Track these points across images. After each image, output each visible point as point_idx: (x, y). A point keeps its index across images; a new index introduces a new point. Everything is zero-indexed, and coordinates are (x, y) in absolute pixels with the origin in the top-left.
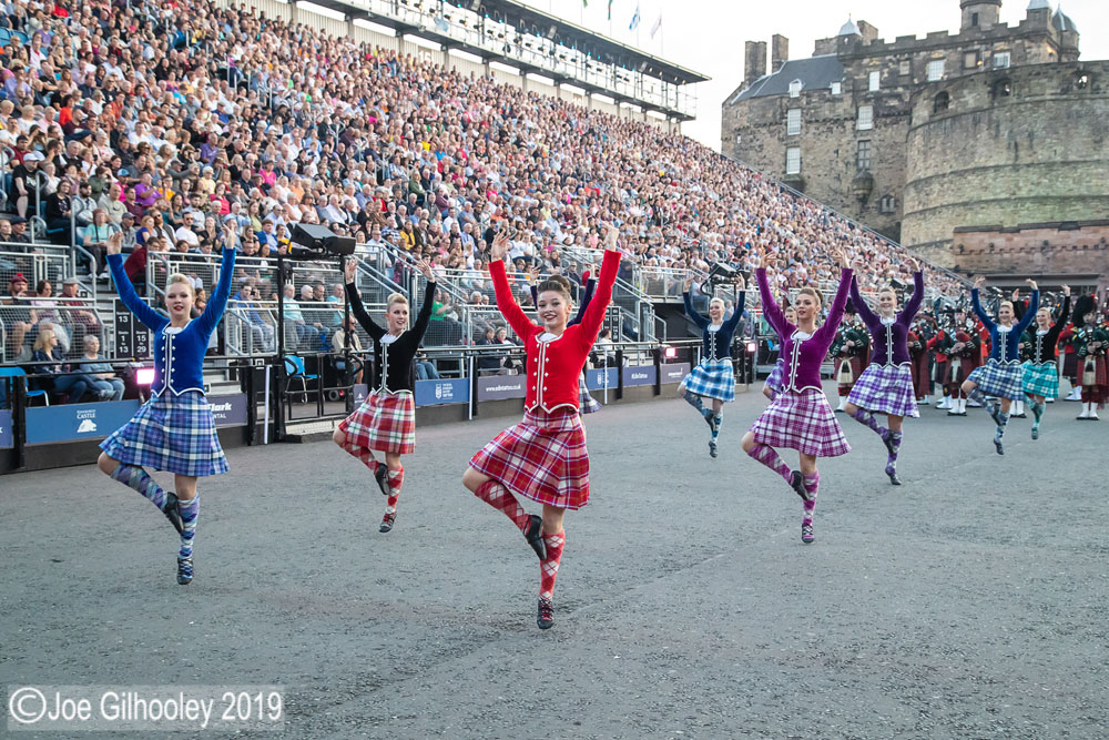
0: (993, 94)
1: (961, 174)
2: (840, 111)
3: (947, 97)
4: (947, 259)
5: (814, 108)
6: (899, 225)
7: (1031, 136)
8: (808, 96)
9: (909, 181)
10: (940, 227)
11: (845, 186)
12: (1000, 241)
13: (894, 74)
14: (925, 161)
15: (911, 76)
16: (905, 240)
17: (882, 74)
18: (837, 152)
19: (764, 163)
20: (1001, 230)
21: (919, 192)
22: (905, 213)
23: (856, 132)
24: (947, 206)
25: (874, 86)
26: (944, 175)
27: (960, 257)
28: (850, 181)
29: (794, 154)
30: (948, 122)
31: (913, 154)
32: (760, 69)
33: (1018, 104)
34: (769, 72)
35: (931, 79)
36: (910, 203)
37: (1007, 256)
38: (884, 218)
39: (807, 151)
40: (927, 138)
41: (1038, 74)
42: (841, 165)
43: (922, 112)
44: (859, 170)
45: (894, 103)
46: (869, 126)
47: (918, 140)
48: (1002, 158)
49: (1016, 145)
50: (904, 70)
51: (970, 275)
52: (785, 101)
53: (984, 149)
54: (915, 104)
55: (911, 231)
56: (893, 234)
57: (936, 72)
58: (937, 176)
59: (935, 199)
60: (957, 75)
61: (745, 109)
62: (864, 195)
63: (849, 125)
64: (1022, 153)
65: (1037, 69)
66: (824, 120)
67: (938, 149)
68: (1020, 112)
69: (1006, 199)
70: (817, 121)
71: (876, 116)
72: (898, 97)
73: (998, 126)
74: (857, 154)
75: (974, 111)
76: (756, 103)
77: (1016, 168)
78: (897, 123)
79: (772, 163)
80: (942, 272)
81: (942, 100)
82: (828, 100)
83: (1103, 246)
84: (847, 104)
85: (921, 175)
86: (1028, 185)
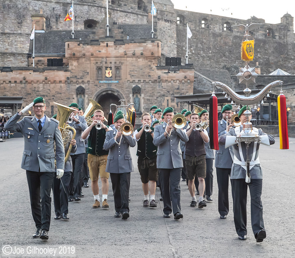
83: (25, 81)
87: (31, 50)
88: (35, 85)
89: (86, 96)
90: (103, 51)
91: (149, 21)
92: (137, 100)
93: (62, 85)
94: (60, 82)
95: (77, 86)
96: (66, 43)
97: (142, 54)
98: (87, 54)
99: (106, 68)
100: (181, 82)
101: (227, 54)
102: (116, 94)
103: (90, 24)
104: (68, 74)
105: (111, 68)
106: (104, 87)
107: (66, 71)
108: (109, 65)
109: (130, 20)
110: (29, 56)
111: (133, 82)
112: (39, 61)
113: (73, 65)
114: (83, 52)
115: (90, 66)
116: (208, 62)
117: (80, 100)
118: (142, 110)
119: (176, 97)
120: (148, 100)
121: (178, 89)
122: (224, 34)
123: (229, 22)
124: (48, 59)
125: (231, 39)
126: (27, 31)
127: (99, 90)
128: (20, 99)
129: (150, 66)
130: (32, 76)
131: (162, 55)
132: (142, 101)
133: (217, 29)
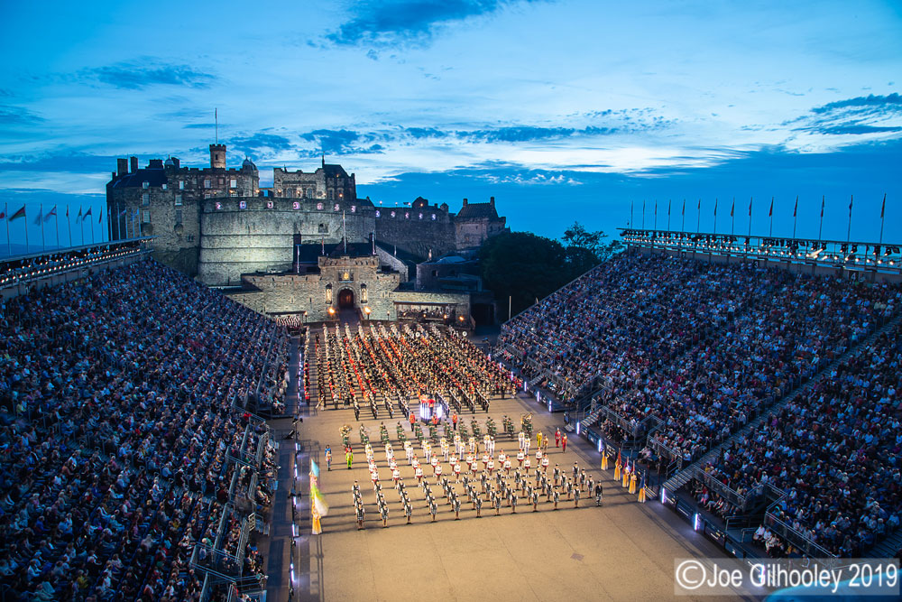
1: (228, 236)
2: (167, 197)
4: (224, 270)
5: (155, 195)
7: (254, 224)
8: (152, 189)
9: (205, 234)
10: (221, 257)
11: (171, 229)
13: (190, 183)
14: (211, 228)
15: (198, 185)
16: (205, 259)
17: (184, 182)
18: (167, 214)
21: (209, 241)
22: (204, 248)
23: (175, 207)
24: (223, 248)
25: (181, 187)
26: (220, 236)
28: (174, 227)
29: (146, 214)
30: (221, 215)
31: (206, 223)
32: (125, 171)
33: (248, 212)
35: (205, 187)
36: (206, 244)
38: (189, 244)
39: (153, 213)
40: (212, 219)
42: (169, 220)
43: (209, 208)
45: (191, 196)
46: (180, 204)
47: (207, 219)
48: (244, 232)
49: (249, 227)
50: (194, 182)
52: (141, 190)
53: (237, 227)
55: (207, 256)
57: (207, 184)
58: (217, 235)
59: (217, 245)
63: (171, 203)
64: (251, 231)
66: (160, 199)
67: (217, 224)
68: (250, 214)
69: (247, 248)
70: (157, 200)
71: (183, 200)
72: (192, 193)
73: (241, 220)
75: (231, 212)
76: (127, 190)
77: (249, 236)
78: (192, 204)
82: (161, 191)
84: (170, 194)
85: (210, 233)
86: (254, 242)
88: (300, 284)
89: (332, 291)
90: (343, 263)
94: (315, 282)
95: (326, 285)
96: (319, 258)
97: (367, 264)
98: (332, 264)
99: (344, 273)
100: (391, 281)
102: (351, 289)
104: (320, 277)
105: (348, 273)
106: (343, 286)
107: (319, 275)
108: (346, 271)
111: (362, 281)
112: (300, 266)
113: (324, 271)
114: (330, 263)
115: (334, 272)
120: (371, 293)
121: (390, 286)
124: (307, 267)
127: (340, 287)
129: (372, 272)
130: (298, 279)
132: (367, 294)
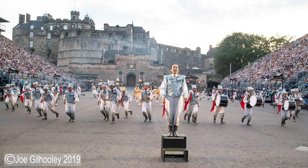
0: (78, 34)
1: (71, 51)
2: (43, 34)
3: (68, 34)
4: (67, 69)
5: (36, 32)
6: (57, 61)
7: (85, 44)
8: (35, 29)
9: (59, 51)
10: (66, 62)
11: (44, 51)
12: (79, 66)
13: (56, 27)
14: (63, 47)
15: (60, 28)
16: (58, 65)
17: (53, 27)
18: (42, 43)
19: (23, 44)
20: (79, 64)
21: (61, 54)
22: (58, 58)
23: (47, 39)
24: (67, 58)
25: (51, 29)
26: (67, 51)
27: (70, 69)
28: (45, 50)
29: (31, 43)
30: (68, 39)
31: (60, 45)
32: (23, 21)
33: (83, 37)
34: (25, 22)
35: (64, 29)
36: (59, 56)
37: (80, 69)
38: (53, 59)
39: (35, 42)
40: (63, 42)
41: (87, 31)
42: (43, 46)
43: (62, 36)
44: (48, 48)
46: (50, 38)
47: (61, 42)
48: (80, 48)
49: (82, 46)
50: (58, 26)
51: (72, 73)
52: (29, 30)
53: (76, 46)
54: (61, 34)
55: (59, 63)
56: (55, 63)
57: (65, 28)
58: (65, 51)
59: (65, 56)
60: (70, 29)
61: (19, 30)
62: (49, 54)
63: (45, 37)
64: (84, 48)
65: (87, 30)
66: (39, 35)
67: (66, 45)
68: (83, 39)
69: (80, 57)
70: (37, 35)
71: (52, 36)
72: (57, 32)
73: (79, 41)
74: (47, 44)
75: (74, 37)
76: (22, 29)
77: (82, 51)
78: (56, 38)
79: (26, 44)
80: (66, 72)
81: (67, 34)
82: (40, 31)
83: (100, 68)
84: (45, 32)
85: (62, 50)
86: (85, 54)
87: (102, 57)
88: (103, 70)
89: (123, 75)
90: (130, 58)
91: (147, 47)
92: (142, 77)
93: (114, 70)
94: (113, 69)
95: (119, 71)
96: (116, 55)
97: (144, 59)
98: (123, 59)
99: (131, 64)
100: (159, 70)
101: (176, 60)
102: (134, 74)
103: (125, 48)
104: (116, 66)
105: (132, 64)
106: (130, 72)
107: (115, 65)
108: (132, 63)
109: (140, 47)
110: (102, 59)
111: (141, 70)
112: (105, 61)
113: (118, 63)
114: (122, 58)
115: (125, 64)
116: (169, 63)
117: (120, 76)
118: (144, 81)
119: (157, 76)
120: (146, 77)
121: (158, 73)
122: (175, 53)
123: (177, 49)
124: (109, 61)
125: (178, 55)
126: (101, 50)
127: (128, 72)
128: (98, 75)
129: (147, 64)
130: (102, 66)
131: (152, 60)
132: (144, 77)
133: (172, 51)
